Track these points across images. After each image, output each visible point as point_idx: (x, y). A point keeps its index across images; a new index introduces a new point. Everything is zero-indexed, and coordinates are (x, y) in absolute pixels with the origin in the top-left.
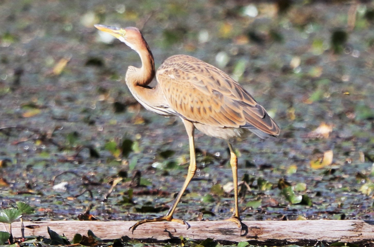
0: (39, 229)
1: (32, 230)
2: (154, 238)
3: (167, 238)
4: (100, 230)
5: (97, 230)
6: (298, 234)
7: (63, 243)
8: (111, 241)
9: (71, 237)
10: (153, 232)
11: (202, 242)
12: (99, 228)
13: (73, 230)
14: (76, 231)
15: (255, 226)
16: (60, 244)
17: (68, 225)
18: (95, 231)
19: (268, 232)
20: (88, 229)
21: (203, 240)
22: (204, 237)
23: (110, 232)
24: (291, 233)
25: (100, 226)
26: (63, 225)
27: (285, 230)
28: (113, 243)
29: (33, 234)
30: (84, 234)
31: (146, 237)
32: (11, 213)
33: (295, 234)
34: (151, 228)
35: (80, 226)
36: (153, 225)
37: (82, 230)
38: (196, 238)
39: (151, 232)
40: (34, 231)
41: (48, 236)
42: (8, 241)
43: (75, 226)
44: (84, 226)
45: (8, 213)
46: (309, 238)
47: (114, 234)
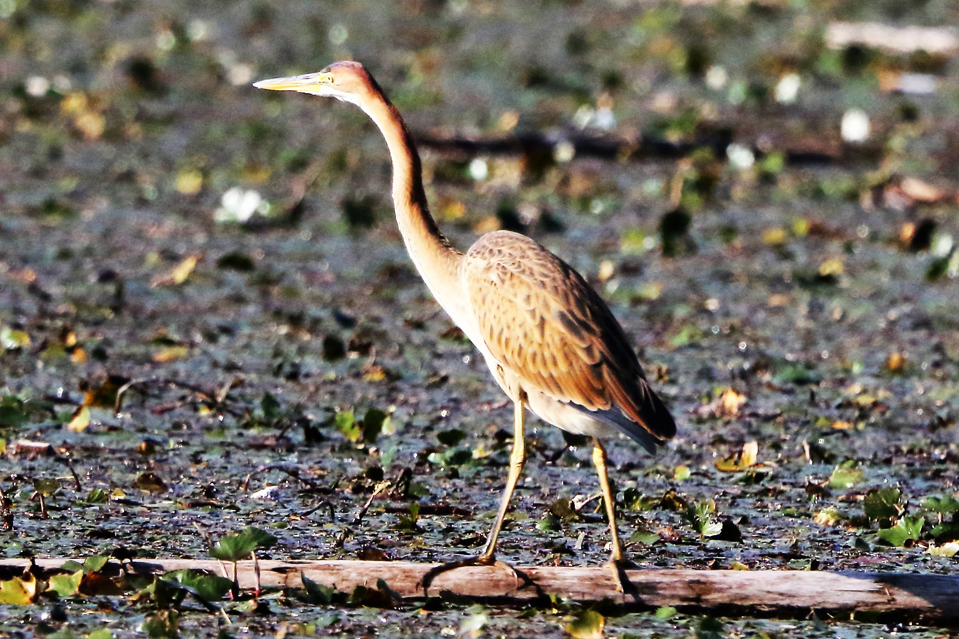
1: (284, 575)
2: (510, 595)
3: (531, 595)
4: (409, 579)
6: (777, 596)
10: (508, 585)
12: (407, 575)
15: (696, 578)
18: (392, 580)
19: (720, 590)
24: (763, 593)
25: (411, 571)
27: (751, 588)
28: (427, 605)
29: (285, 582)
31: (496, 593)
32: (236, 545)
33: (771, 595)
34: (505, 578)
35: (372, 571)
39: (505, 586)
40: (286, 578)
43: (361, 570)
46: (797, 603)
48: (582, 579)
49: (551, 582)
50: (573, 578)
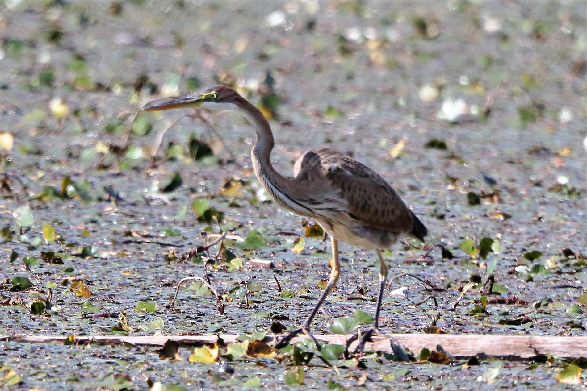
0: (379, 342)
1: (371, 343)
2: (517, 355)
3: (532, 355)
4: (452, 345)
5: (448, 345)
7: (408, 359)
8: (466, 358)
9: (417, 353)
10: (516, 348)
11: (574, 360)
12: (451, 342)
13: (419, 345)
14: (424, 346)
16: (405, 361)
17: (414, 338)
18: (446, 345)
20: (438, 343)
21: (575, 358)
22: (576, 354)
23: (464, 347)
25: (452, 340)
26: (407, 338)
28: (468, 361)
29: (372, 348)
30: (432, 349)
31: (507, 353)
32: (347, 323)
34: (513, 343)
35: (428, 340)
36: (516, 340)
37: (431, 344)
38: (567, 355)
39: (513, 348)
40: (373, 345)
41: (390, 351)
42: (342, 355)
43: (421, 340)
44: (433, 340)
45: (344, 322)
47: (469, 349)
48: (563, 343)
49: (543, 346)
50: (557, 343)
